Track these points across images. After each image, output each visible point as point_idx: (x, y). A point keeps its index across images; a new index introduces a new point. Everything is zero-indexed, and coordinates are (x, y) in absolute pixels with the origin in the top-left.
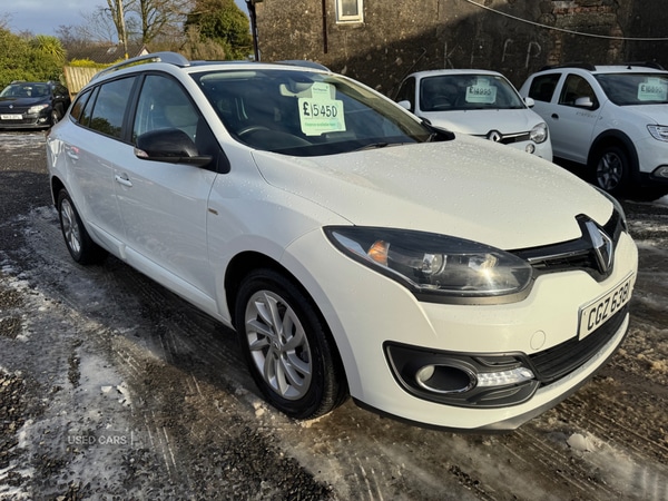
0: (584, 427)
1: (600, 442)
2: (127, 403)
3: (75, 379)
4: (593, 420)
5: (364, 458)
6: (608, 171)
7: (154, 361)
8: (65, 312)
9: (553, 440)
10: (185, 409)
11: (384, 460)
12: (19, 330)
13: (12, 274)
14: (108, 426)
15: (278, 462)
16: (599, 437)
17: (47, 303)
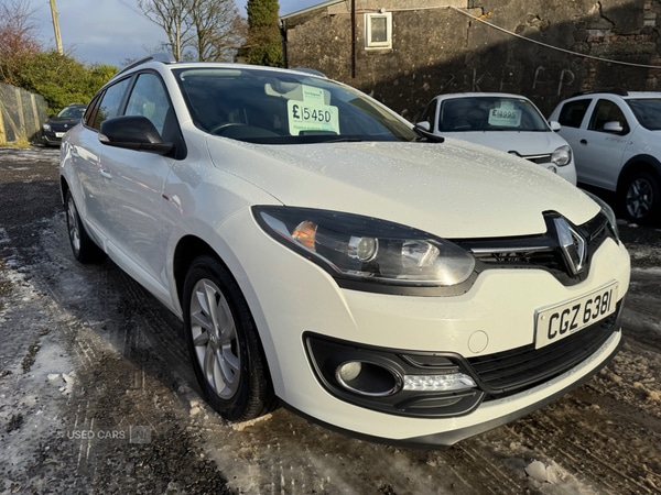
0: (551, 456)
1: (565, 474)
2: (67, 391)
3: (27, 366)
4: (564, 449)
5: (289, 467)
6: (638, 198)
7: (112, 354)
8: (46, 304)
9: (511, 467)
10: (122, 402)
13: (13, 268)
14: (39, 412)
15: (195, 463)
16: (566, 468)
17: (33, 295)
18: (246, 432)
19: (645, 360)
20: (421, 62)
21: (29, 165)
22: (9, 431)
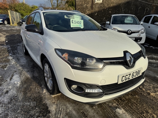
0: (122, 107)
2: (18, 86)
3: (11, 79)
5: (62, 106)
7: (29, 77)
8: (17, 65)
9: (112, 109)
10: (29, 89)
11: (66, 107)
12: (5, 68)
13: (11, 56)
14: (12, 90)
15: (43, 104)
16: (125, 110)
17: (14, 62)
18: (54, 97)
19: (152, 85)
20: (109, 6)
21: (16, 30)
22: (5, 94)
